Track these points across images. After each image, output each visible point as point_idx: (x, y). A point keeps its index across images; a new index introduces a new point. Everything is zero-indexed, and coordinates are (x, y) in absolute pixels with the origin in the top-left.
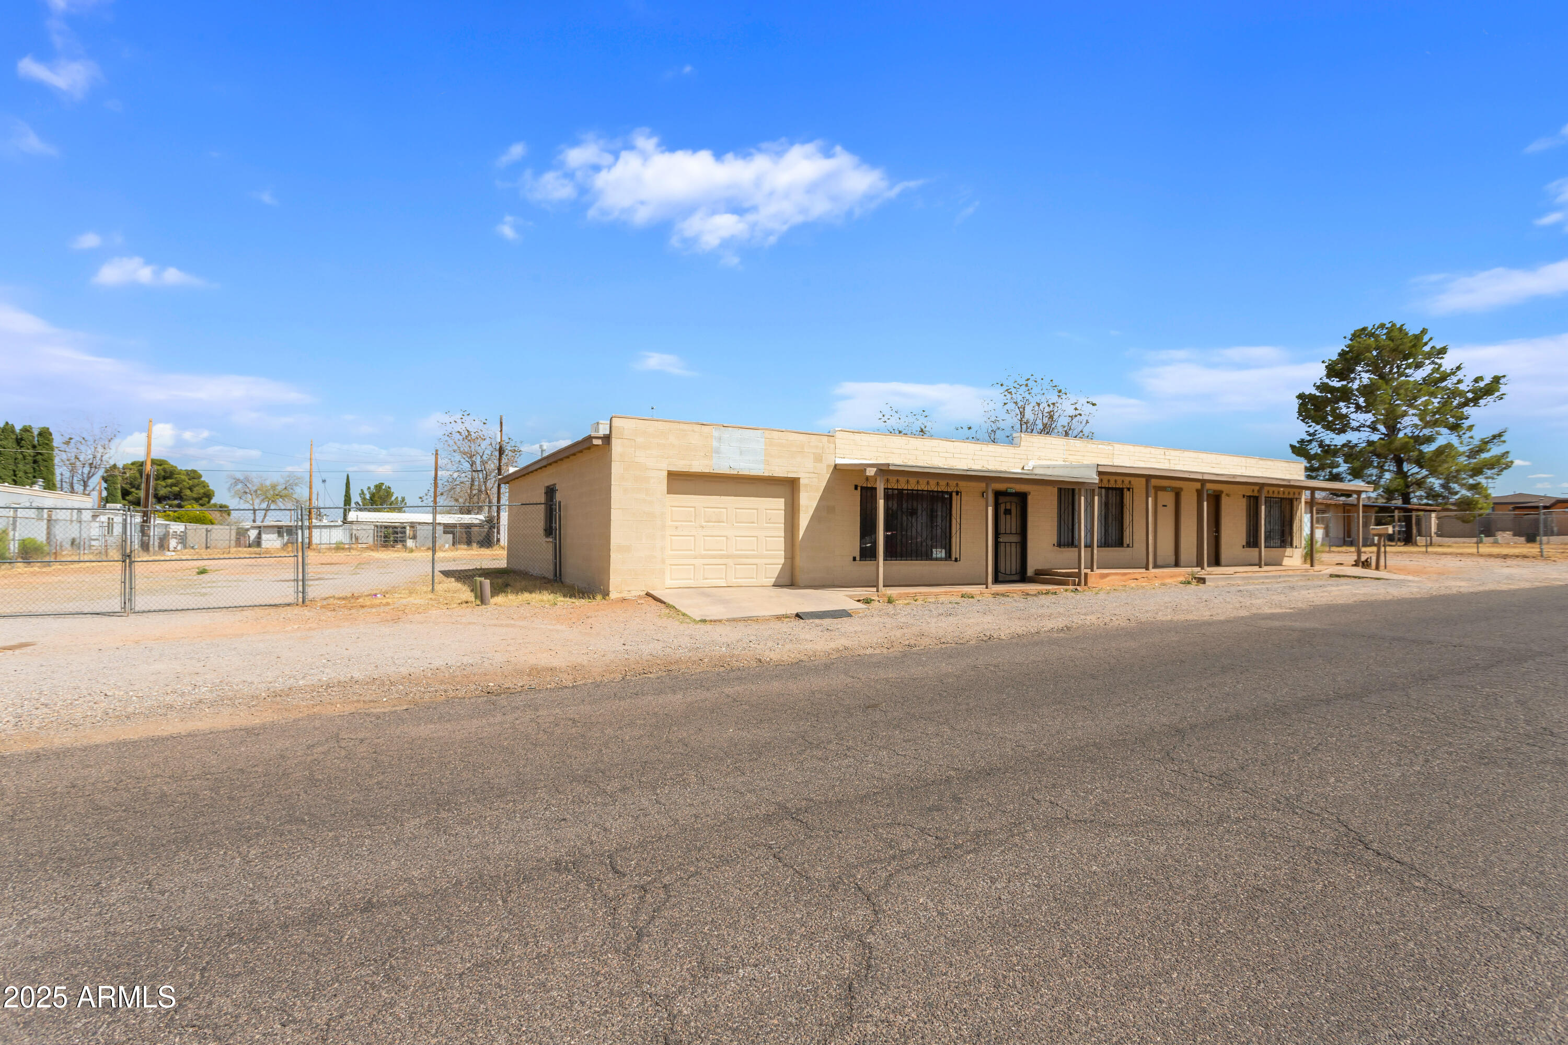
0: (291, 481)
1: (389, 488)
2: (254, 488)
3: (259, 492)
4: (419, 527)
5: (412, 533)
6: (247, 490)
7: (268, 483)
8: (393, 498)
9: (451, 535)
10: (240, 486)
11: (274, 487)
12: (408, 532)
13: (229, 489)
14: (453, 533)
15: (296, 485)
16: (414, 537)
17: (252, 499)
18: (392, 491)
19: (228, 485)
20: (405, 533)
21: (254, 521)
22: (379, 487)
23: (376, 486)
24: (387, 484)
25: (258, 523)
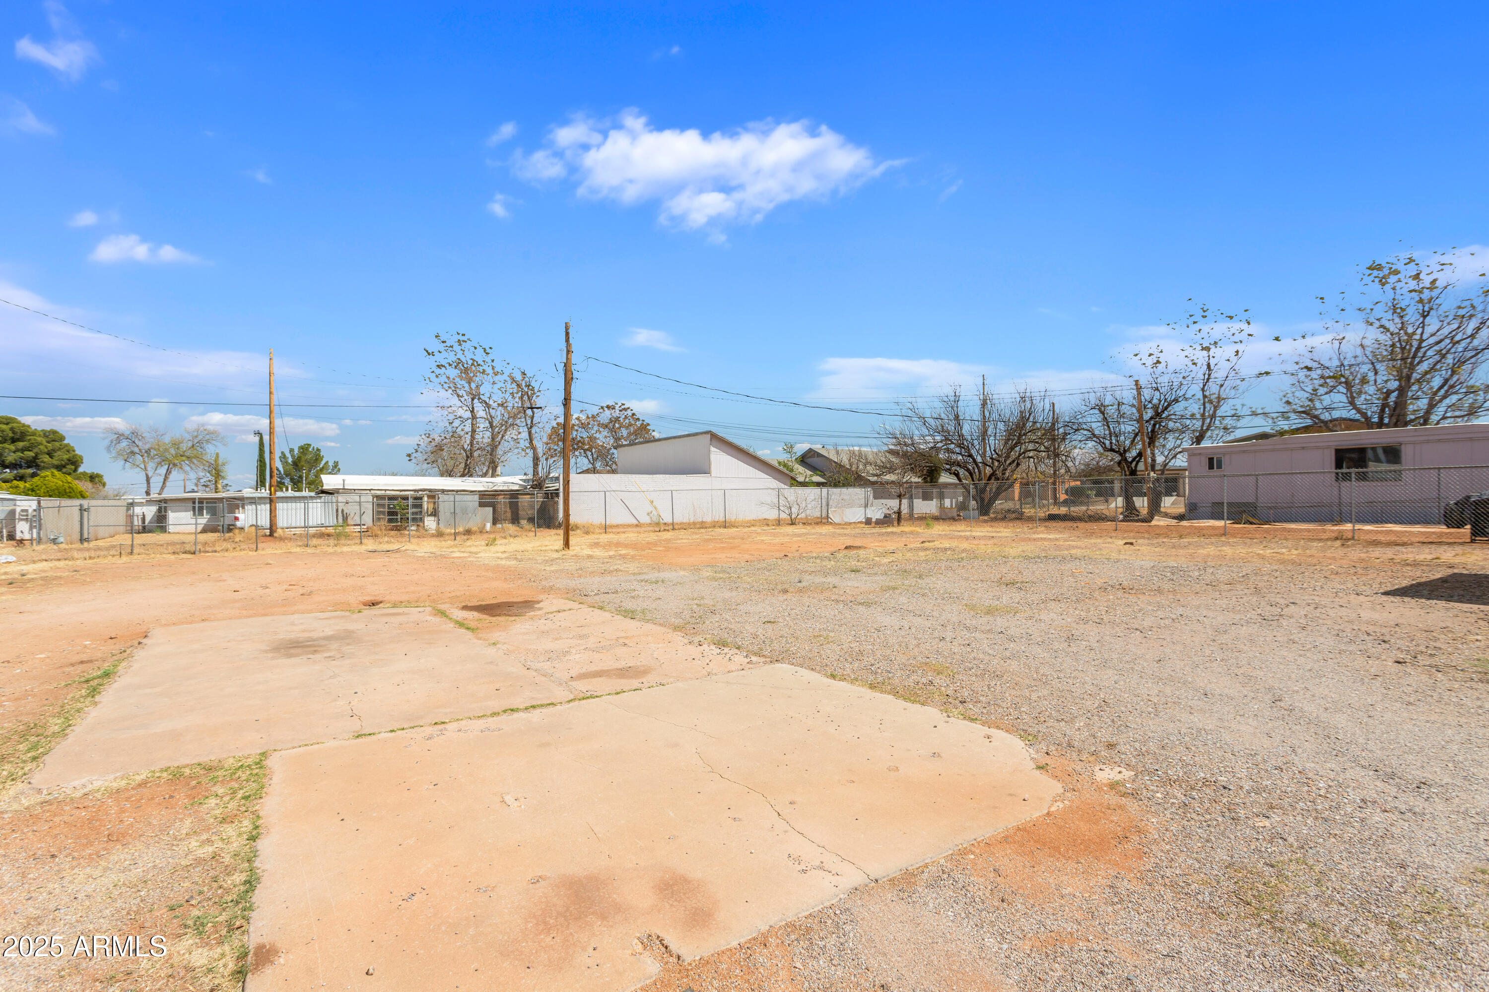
0: (200, 437)
1: (318, 450)
2: (147, 447)
3: (153, 452)
4: (442, 497)
5: (431, 506)
6: (136, 450)
7: (167, 439)
8: (323, 463)
9: (491, 509)
10: (124, 444)
11: (176, 444)
12: (425, 506)
13: (108, 449)
14: (493, 506)
15: (208, 441)
16: (435, 513)
17: (144, 461)
18: (322, 454)
19: (106, 442)
20: (421, 506)
21: (148, 493)
22: (304, 449)
23: (301, 448)
24: (315, 445)
25: (154, 496)
